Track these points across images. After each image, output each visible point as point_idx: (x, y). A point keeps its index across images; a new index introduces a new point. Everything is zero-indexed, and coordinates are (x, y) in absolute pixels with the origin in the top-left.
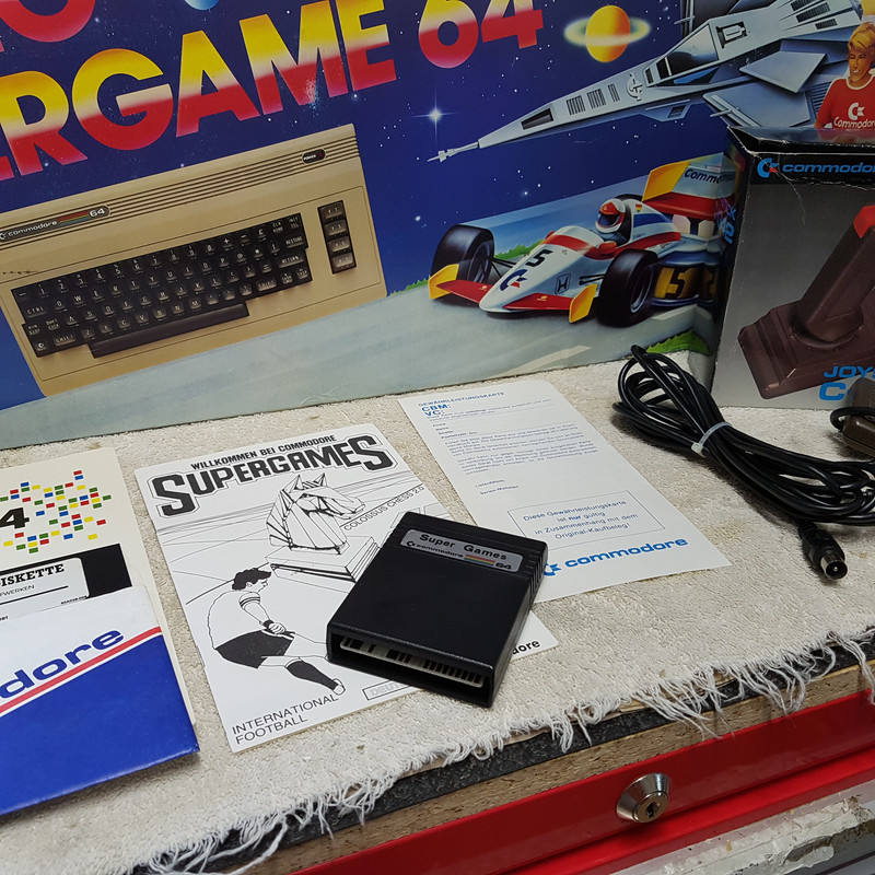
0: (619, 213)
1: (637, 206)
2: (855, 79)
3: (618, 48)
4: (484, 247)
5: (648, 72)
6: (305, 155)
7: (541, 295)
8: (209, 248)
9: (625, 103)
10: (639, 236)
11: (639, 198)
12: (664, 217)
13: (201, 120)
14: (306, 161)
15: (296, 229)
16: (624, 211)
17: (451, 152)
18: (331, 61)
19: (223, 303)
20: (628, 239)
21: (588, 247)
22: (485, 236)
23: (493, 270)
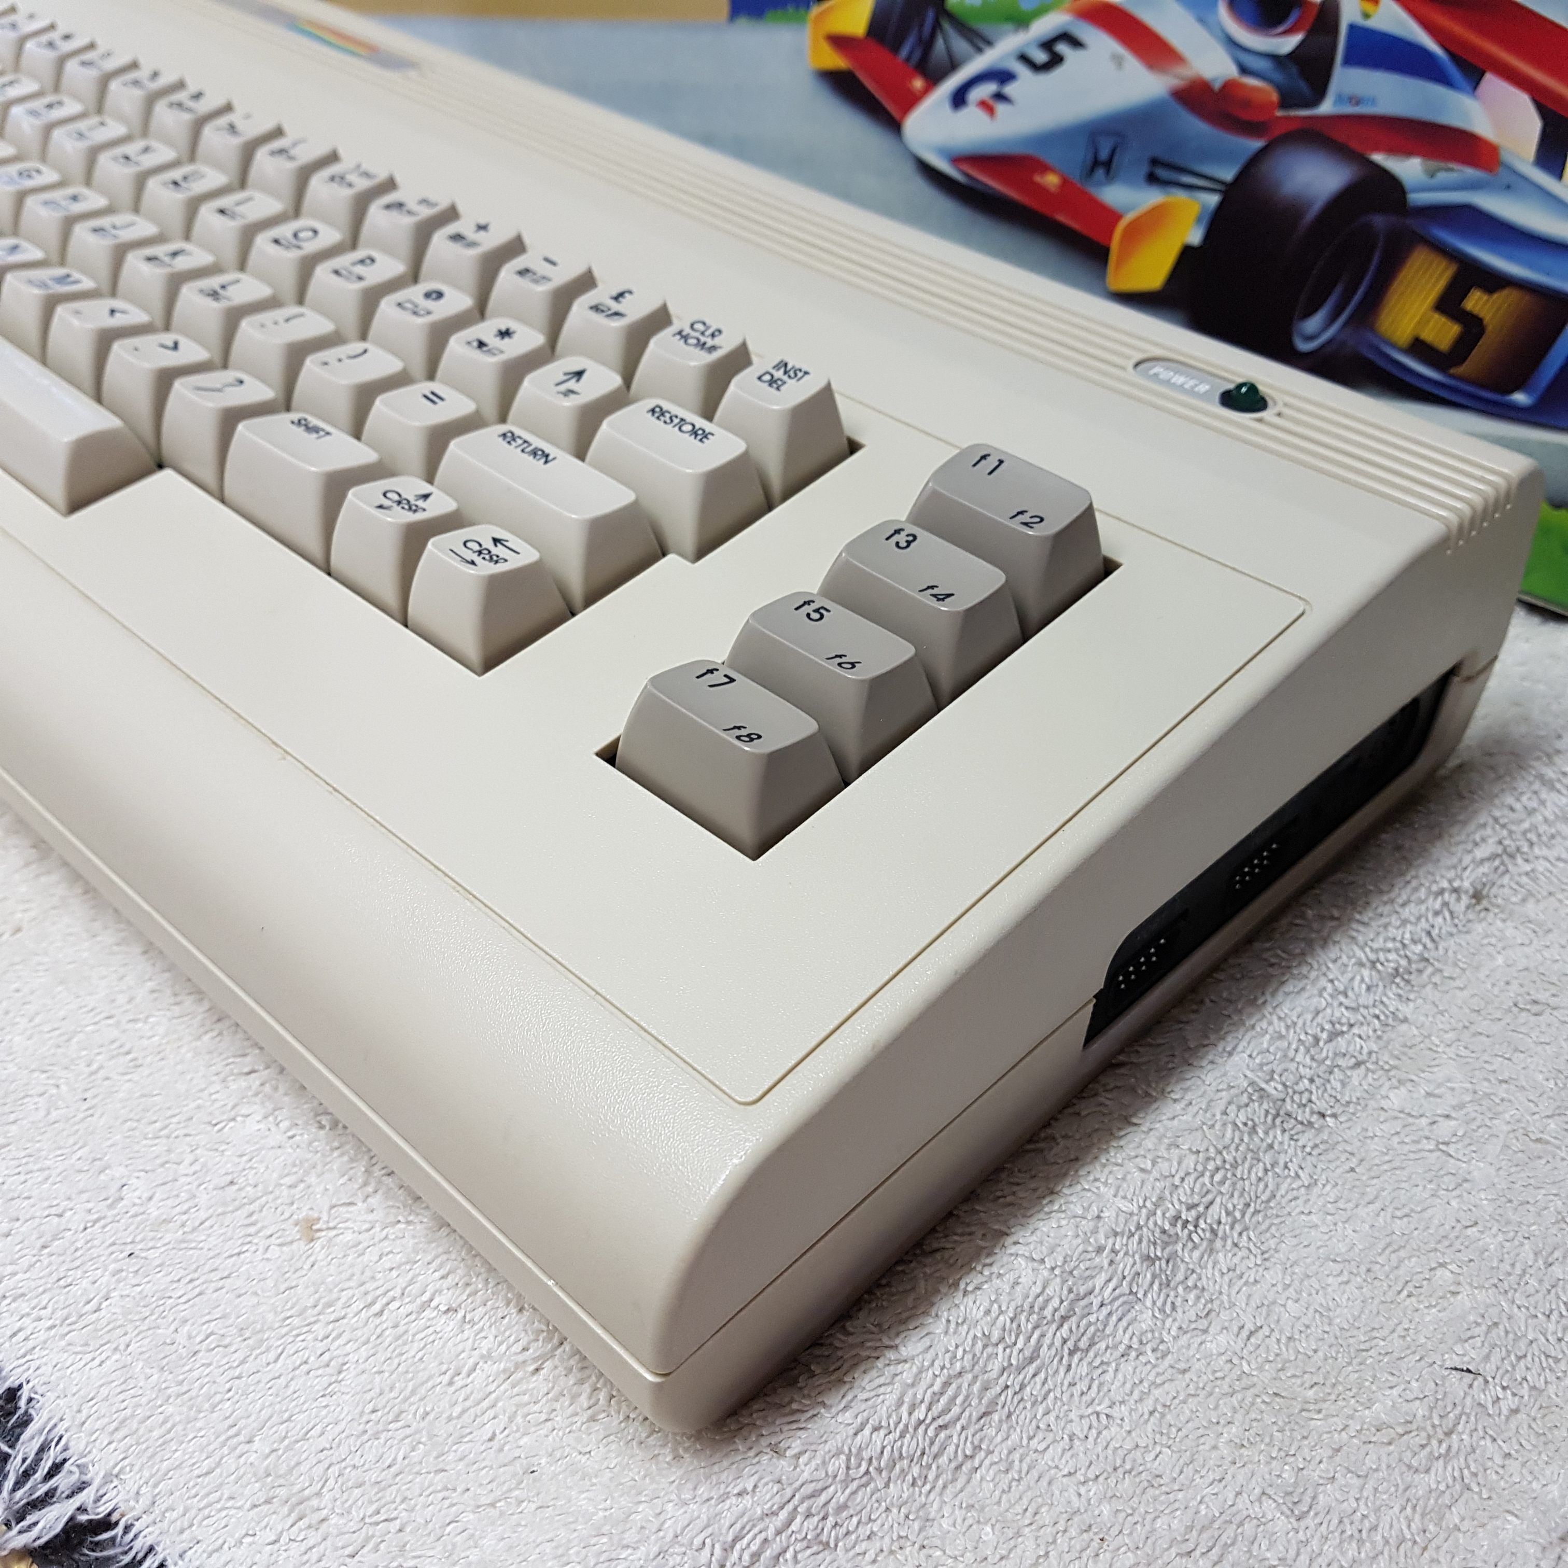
7: (1046, 168)
10: (1357, 101)
12: (1452, 71)
21: (1186, 72)
23: (940, 44)
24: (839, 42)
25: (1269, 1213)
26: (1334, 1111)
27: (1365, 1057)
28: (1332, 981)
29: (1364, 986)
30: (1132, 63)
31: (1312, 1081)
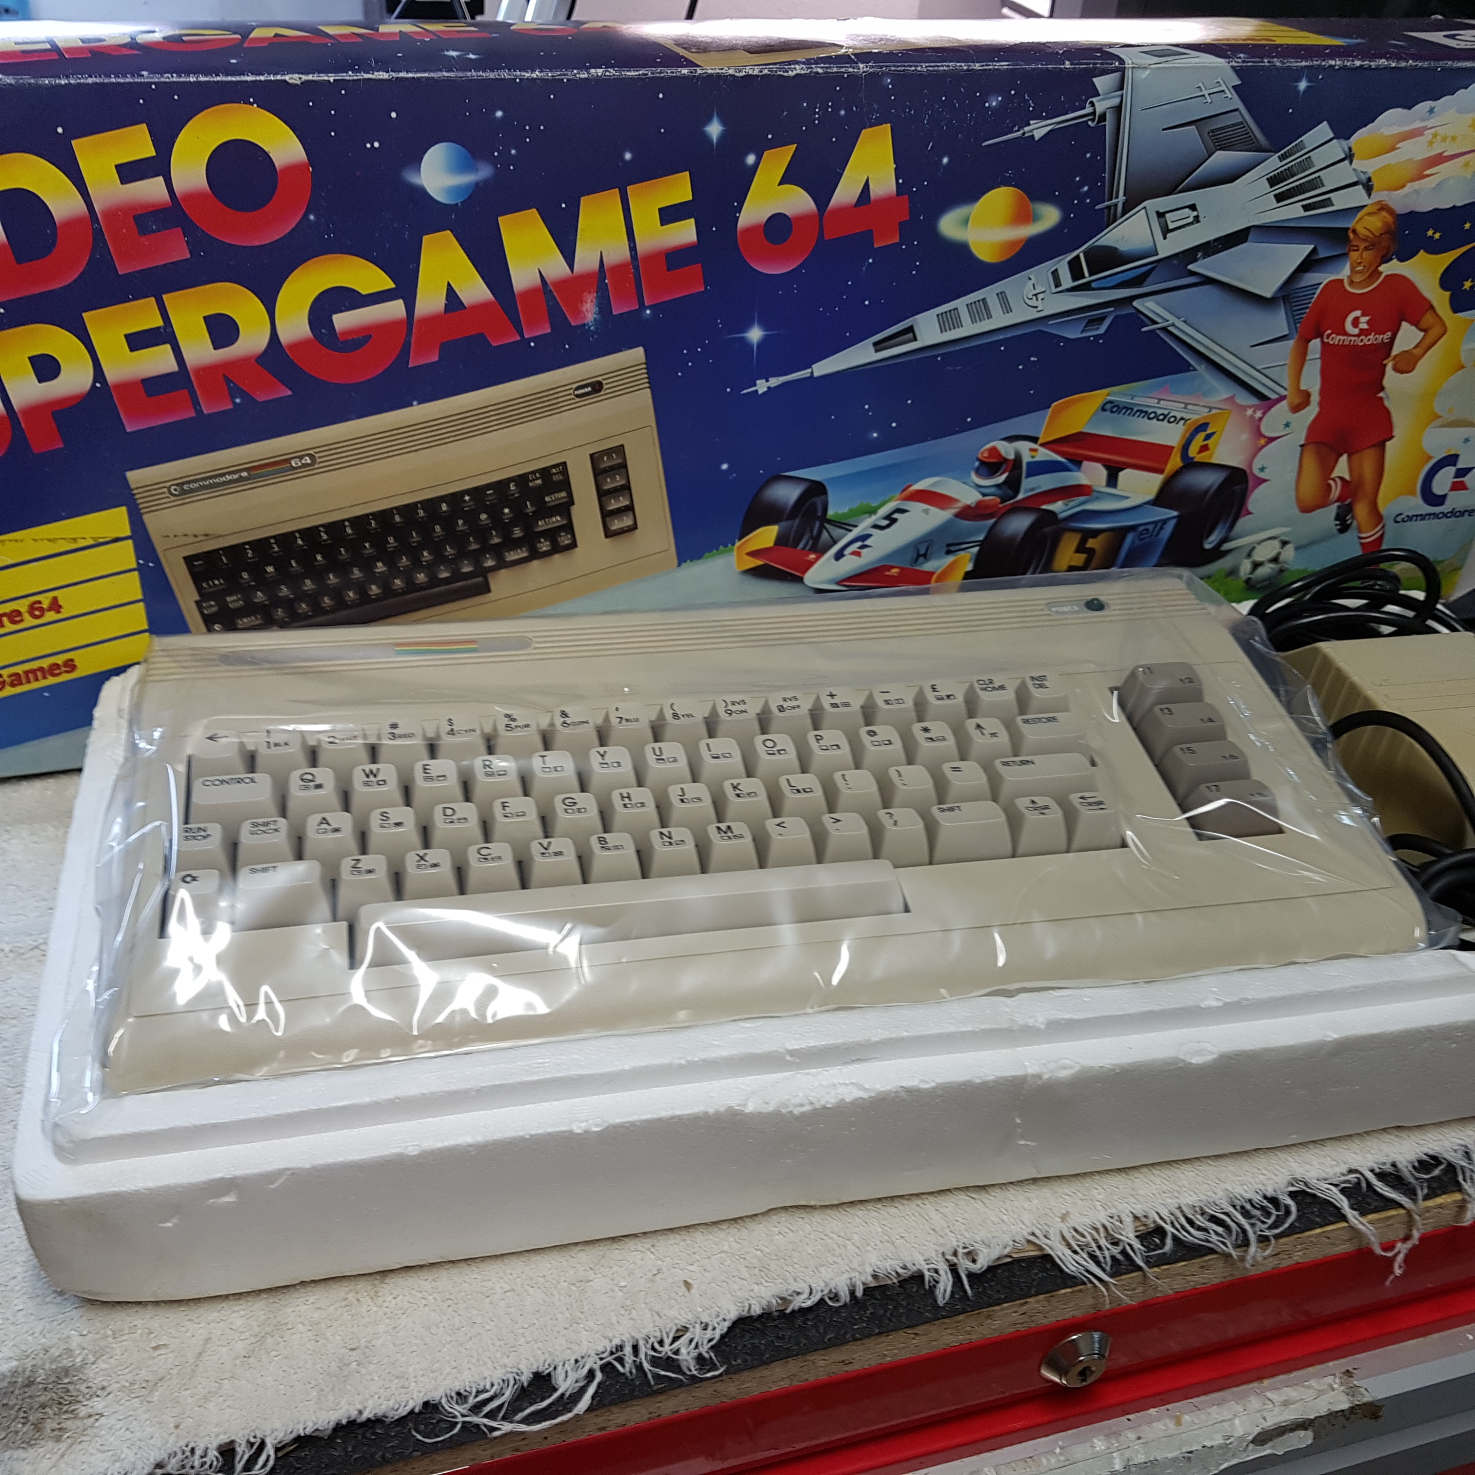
0: (1005, 460)
1: (1032, 450)
2: (1358, 279)
3: (1012, 244)
4: (814, 504)
5: (1055, 274)
6: (577, 389)
7: (890, 568)
8: (444, 507)
9: (1020, 314)
10: (1033, 489)
11: (1034, 440)
12: (1070, 465)
13: (442, 346)
14: (577, 396)
15: (560, 482)
16: (1012, 457)
17: (774, 382)
18: (619, 268)
19: (457, 576)
20: (1017, 492)
21: (960, 505)
22: (817, 489)
23: (824, 536)
24: (753, 554)
30: (933, 510)
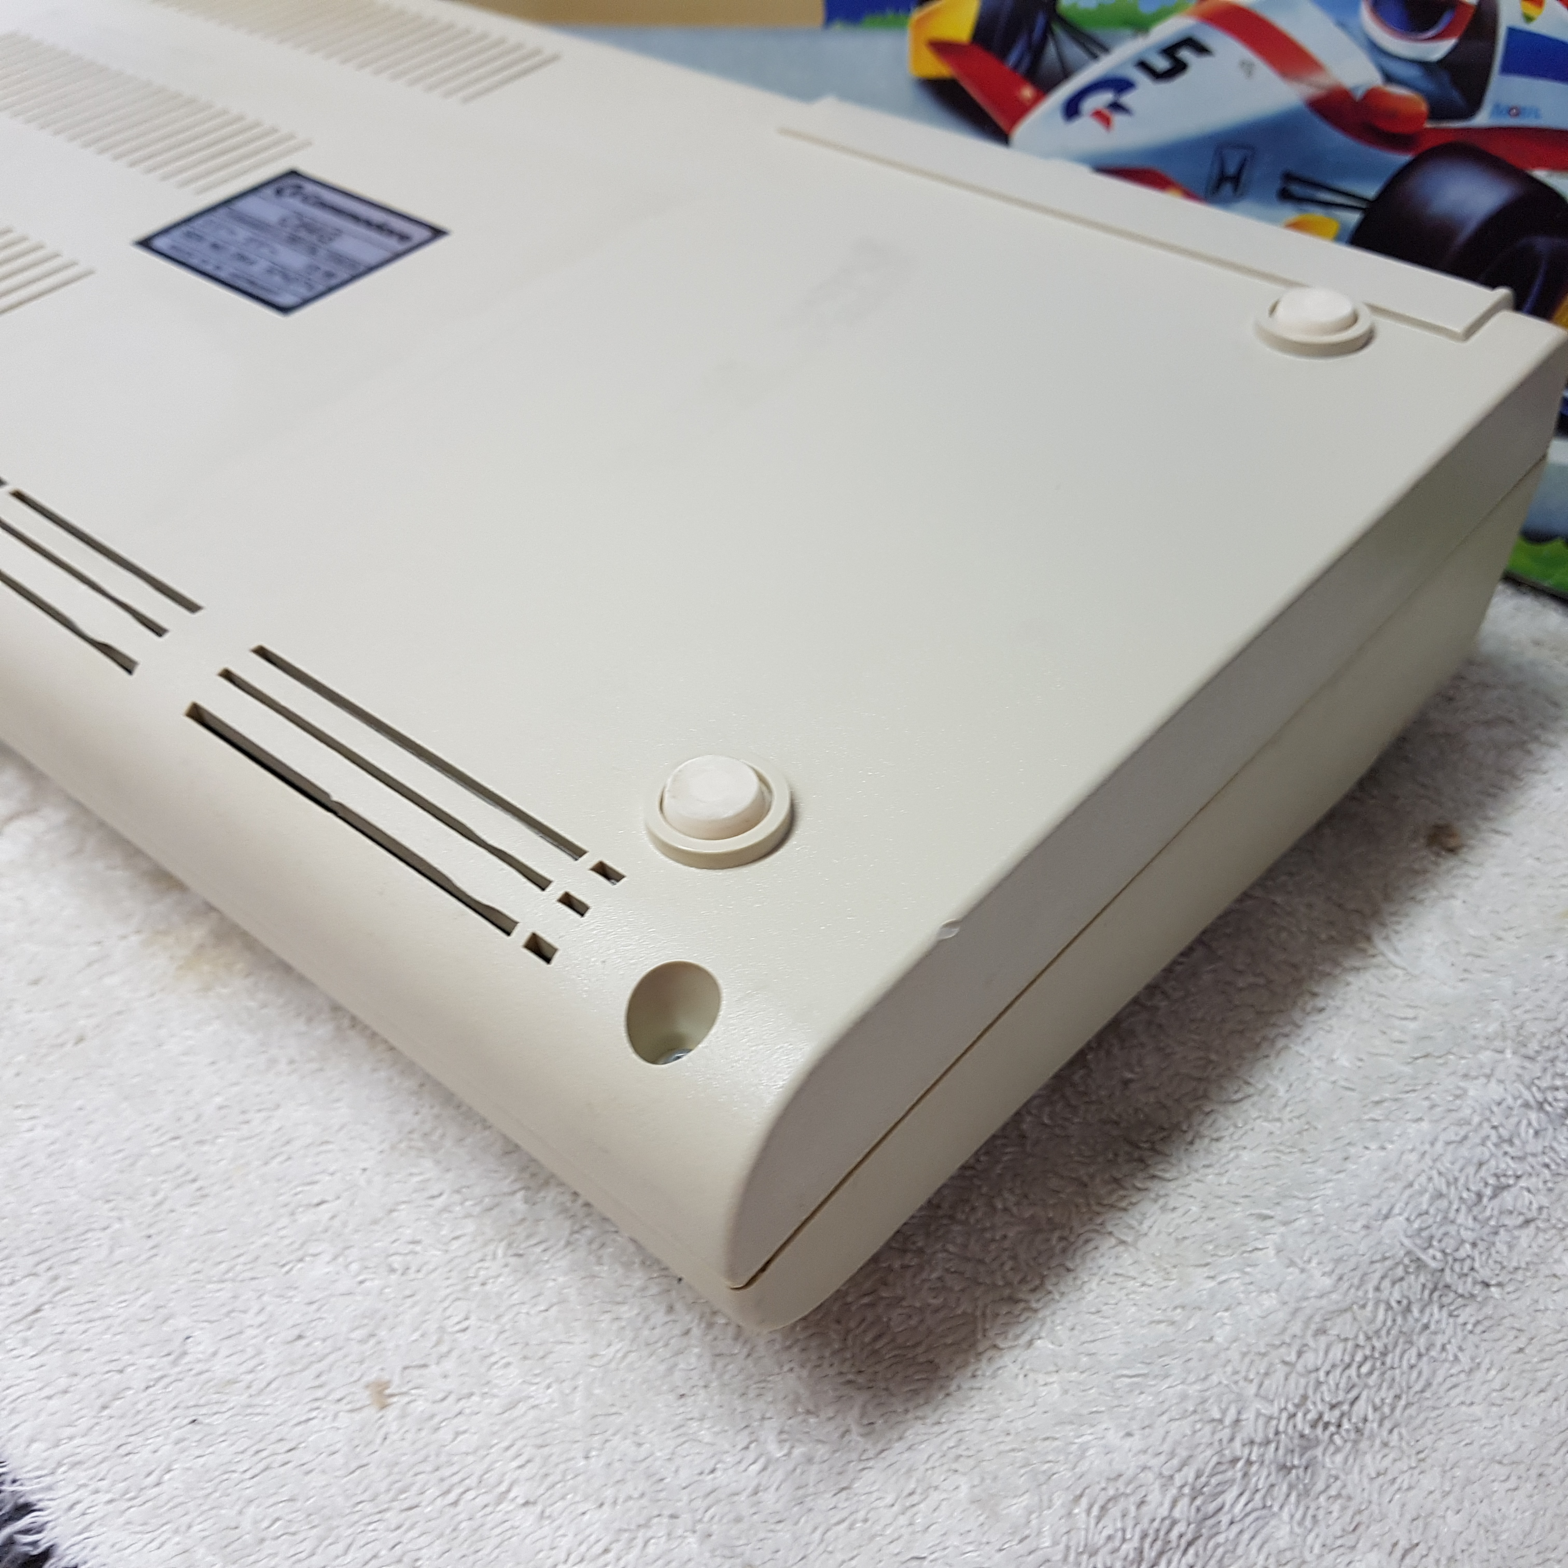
10: (1517, 111)
21: (1324, 80)
23: (1051, 51)
24: (942, 48)
25: (1427, 1404)
26: (1500, 1279)
27: (1534, 1213)
28: (1494, 1127)
29: (1531, 1131)
30: (1264, 71)
31: (1474, 1245)
